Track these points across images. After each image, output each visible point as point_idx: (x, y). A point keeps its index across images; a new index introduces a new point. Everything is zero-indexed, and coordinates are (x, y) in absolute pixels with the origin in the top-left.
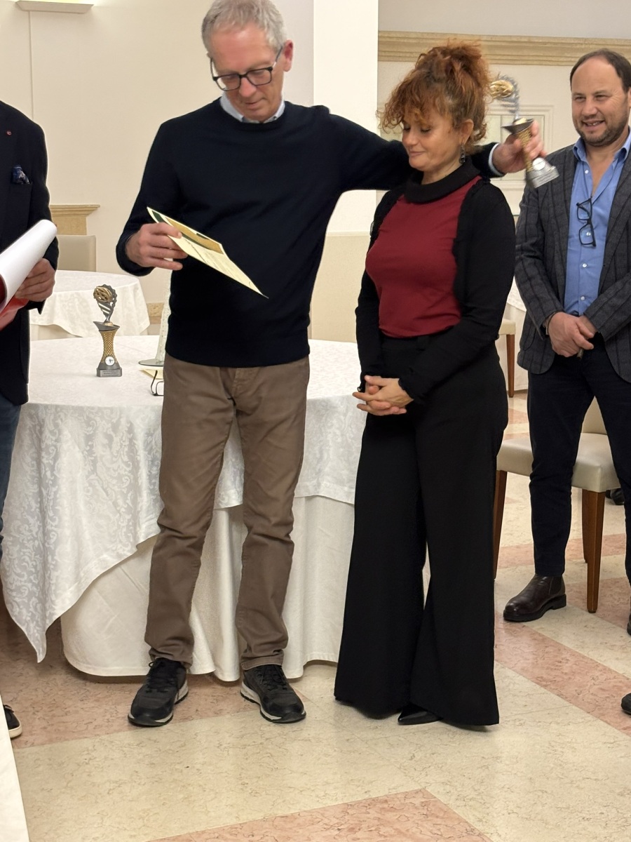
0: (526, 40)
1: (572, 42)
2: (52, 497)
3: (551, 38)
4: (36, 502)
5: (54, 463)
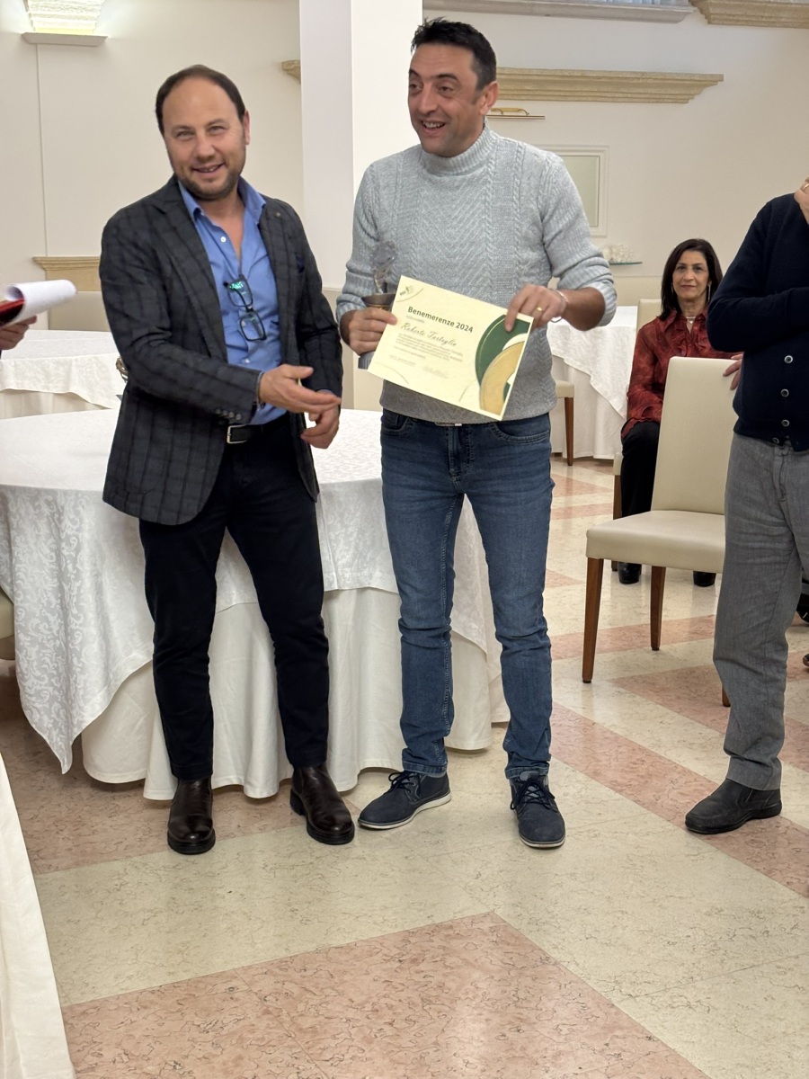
0: (579, 74)
1: (629, 76)
2: (75, 593)
3: (605, 71)
4: (57, 599)
5: (76, 556)
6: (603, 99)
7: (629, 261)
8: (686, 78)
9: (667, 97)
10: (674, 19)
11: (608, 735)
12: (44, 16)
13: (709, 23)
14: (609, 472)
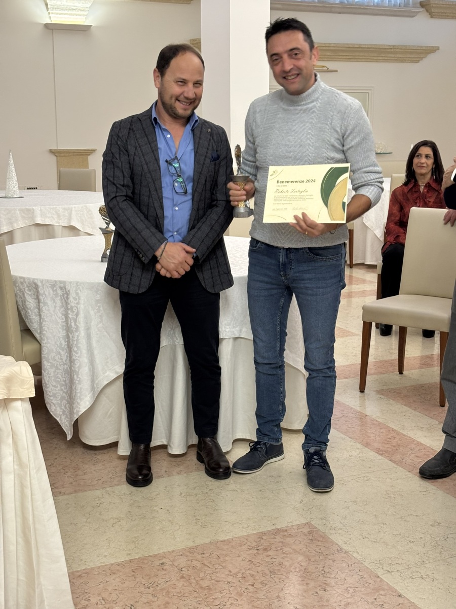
0: (357, 47)
1: (386, 47)
2: (76, 339)
4: (65, 342)
5: (76, 318)
6: (371, 60)
7: (385, 152)
8: (418, 48)
9: (407, 59)
10: (411, 15)
11: (375, 422)
12: (57, 14)
13: (431, 17)
14: (374, 272)
